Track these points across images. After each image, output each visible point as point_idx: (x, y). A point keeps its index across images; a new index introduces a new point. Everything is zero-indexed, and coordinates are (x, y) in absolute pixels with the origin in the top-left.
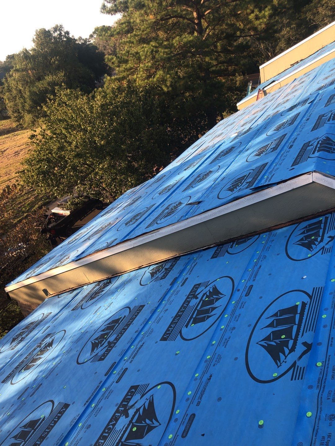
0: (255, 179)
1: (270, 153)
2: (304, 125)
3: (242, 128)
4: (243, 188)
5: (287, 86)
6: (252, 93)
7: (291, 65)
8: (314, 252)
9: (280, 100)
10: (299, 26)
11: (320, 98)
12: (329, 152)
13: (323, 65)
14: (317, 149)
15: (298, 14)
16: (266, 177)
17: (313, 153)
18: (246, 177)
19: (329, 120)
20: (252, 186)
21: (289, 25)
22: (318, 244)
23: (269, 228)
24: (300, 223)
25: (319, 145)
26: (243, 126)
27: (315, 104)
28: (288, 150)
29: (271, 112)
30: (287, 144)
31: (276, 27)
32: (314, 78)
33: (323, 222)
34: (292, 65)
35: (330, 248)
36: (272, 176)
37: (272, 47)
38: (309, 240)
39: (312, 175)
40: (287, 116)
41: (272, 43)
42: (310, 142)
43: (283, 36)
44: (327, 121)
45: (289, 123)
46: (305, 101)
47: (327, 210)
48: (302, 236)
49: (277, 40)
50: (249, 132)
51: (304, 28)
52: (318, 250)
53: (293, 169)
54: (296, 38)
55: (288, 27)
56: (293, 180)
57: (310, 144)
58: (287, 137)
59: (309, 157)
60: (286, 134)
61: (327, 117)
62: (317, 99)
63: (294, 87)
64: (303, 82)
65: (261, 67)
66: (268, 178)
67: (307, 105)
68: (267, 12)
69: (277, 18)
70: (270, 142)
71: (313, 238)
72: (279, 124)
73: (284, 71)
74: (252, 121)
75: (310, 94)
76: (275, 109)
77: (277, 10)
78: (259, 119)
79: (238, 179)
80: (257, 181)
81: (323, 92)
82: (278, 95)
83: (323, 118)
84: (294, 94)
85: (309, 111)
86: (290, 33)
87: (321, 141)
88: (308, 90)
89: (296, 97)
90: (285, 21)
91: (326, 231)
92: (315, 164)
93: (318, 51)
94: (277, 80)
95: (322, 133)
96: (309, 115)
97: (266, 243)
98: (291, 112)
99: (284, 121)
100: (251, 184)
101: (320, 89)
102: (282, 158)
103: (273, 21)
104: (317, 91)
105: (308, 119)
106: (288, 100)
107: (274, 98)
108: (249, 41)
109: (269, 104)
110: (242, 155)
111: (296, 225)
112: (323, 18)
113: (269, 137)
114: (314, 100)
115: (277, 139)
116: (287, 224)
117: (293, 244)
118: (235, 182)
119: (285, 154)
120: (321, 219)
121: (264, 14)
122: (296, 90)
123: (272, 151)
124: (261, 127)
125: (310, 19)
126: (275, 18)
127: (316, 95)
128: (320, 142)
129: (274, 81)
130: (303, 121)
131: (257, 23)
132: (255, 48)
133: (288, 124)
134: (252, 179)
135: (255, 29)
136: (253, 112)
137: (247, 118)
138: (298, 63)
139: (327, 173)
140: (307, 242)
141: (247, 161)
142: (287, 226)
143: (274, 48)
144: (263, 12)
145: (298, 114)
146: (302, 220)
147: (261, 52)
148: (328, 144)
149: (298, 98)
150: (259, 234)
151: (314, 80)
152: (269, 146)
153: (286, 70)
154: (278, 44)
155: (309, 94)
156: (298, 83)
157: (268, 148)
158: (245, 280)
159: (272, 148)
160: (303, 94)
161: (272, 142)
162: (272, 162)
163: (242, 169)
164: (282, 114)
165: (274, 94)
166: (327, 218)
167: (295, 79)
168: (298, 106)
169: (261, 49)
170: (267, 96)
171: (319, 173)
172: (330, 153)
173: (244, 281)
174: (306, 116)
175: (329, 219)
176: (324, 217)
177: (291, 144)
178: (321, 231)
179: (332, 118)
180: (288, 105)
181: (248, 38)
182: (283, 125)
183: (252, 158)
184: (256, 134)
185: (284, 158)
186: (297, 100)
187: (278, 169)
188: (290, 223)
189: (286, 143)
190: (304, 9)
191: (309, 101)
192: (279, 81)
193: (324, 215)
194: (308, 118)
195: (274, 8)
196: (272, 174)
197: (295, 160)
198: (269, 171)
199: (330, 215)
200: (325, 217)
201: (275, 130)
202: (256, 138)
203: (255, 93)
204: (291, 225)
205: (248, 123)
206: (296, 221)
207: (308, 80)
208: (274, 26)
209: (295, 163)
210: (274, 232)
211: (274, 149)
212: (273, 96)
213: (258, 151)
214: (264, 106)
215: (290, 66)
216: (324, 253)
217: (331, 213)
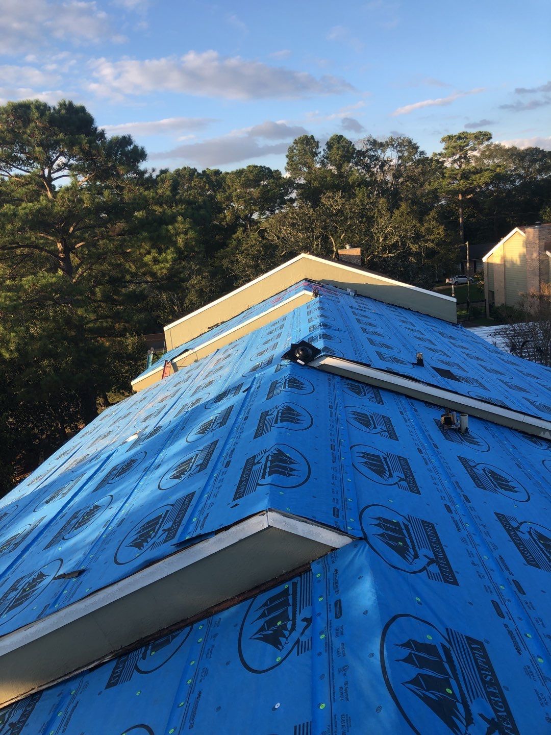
0: (177, 523)
1: (195, 473)
2: (241, 427)
3: (144, 424)
4: (159, 541)
5: (208, 359)
6: (155, 365)
7: (209, 328)
8: (285, 652)
9: (200, 382)
10: (213, 275)
11: (258, 385)
12: (284, 474)
13: (253, 333)
14: (268, 470)
15: (211, 259)
16: (194, 520)
17: (263, 477)
18: (161, 520)
19: (276, 422)
20: (173, 538)
21: (199, 272)
22: (290, 634)
24: (255, 596)
25: (269, 464)
27: (253, 393)
28: (224, 469)
29: (187, 400)
30: (222, 459)
31: (182, 275)
32: (244, 351)
33: (291, 592)
34: (211, 328)
35: (308, 640)
36: (205, 518)
37: (179, 299)
38: (274, 628)
39: (267, 516)
40: (214, 410)
41: (178, 294)
42: (255, 457)
43: (193, 286)
44: (273, 423)
45: (219, 422)
46: (237, 388)
47: (293, 570)
48: (262, 622)
49: (185, 291)
50: (156, 433)
52: (290, 646)
53: (236, 505)
54: (211, 290)
55: (199, 275)
56: (239, 525)
57: (256, 461)
58: (220, 445)
59: (258, 484)
60: (217, 441)
61: (273, 416)
62: (254, 386)
63: (217, 362)
64: (229, 356)
65: (165, 329)
66: (198, 521)
67: (241, 395)
68: (170, 255)
69: (184, 263)
70: (193, 454)
71: (279, 623)
72: (204, 422)
73: (201, 335)
74: (159, 413)
75: (243, 376)
76: (193, 395)
77: (183, 254)
78: (170, 412)
79: (148, 523)
80: (181, 529)
81: (260, 375)
82: (195, 372)
83: (267, 417)
84: (220, 373)
85: (246, 404)
86: (203, 283)
87: (271, 456)
88: (238, 368)
89: (223, 378)
90: (195, 267)
91: (298, 609)
92: (268, 498)
93: (243, 312)
94: (191, 349)
95: (271, 441)
96: (247, 411)
97: (205, 641)
98: (219, 403)
99: (212, 418)
100: (171, 532)
101: (255, 369)
102: (217, 484)
103: (178, 267)
104: (251, 371)
105: (246, 418)
106: (211, 383)
107: (190, 377)
108: (144, 289)
109: (183, 386)
110: (150, 477)
111: (249, 602)
112: (244, 269)
113: (191, 446)
114: (250, 388)
115: (204, 449)
116: (236, 601)
117: (250, 639)
118: (144, 530)
119: (220, 478)
120: (287, 586)
121: (165, 257)
122: (221, 368)
123: (199, 471)
124: (176, 426)
125: (227, 268)
126: (180, 263)
127: (251, 379)
128: (270, 458)
129: (187, 350)
130: (239, 420)
131: (156, 268)
132: (153, 298)
133: (218, 424)
134: (172, 523)
135: (153, 275)
136: (160, 398)
137: (150, 407)
138: (218, 326)
139: (288, 512)
140: (271, 632)
141: (159, 487)
142: (236, 604)
143: (182, 300)
144: (164, 255)
145: (231, 408)
146: (258, 592)
147: (163, 305)
148: (280, 461)
149: (226, 380)
150: (191, 624)
151: (244, 354)
152: (193, 461)
153: (203, 334)
154: (187, 295)
155: (241, 375)
156: (222, 356)
157: (191, 464)
158: (175, 728)
159: (198, 466)
160: (232, 374)
161: (197, 455)
162: (201, 490)
163: (152, 503)
164: (206, 406)
165: (190, 371)
166: (295, 584)
167: (218, 350)
168: (229, 395)
169: (162, 300)
170: (179, 372)
171: (277, 512)
172: (287, 476)
174: (243, 413)
175: (299, 585)
176: (290, 583)
177: (228, 459)
178: (290, 609)
179: (279, 418)
180: (214, 392)
181: (144, 285)
182: (210, 425)
183: (167, 482)
184: (168, 438)
185: (220, 484)
186: (224, 383)
187: (212, 504)
188: (240, 599)
189: (219, 458)
190: (219, 254)
191: (243, 388)
192: (194, 350)
193: (290, 579)
194: (246, 415)
195: (179, 251)
196: (205, 515)
197: (238, 489)
198: (200, 508)
199: (299, 578)
200: (293, 582)
201: (199, 433)
202: (171, 444)
203: (159, 366)
204: (242, 601)
205: (152, 417)
206: (248, 594)
207: (236, 353)
208: (181, 273)
209: (238, 495)
210: (216, 618)
211: (203, 467)
212: (187, 373)
213: (177, 469)
214: (176, 389)
215: (207, 330)
216: (300, 652)
217: (300, 575)
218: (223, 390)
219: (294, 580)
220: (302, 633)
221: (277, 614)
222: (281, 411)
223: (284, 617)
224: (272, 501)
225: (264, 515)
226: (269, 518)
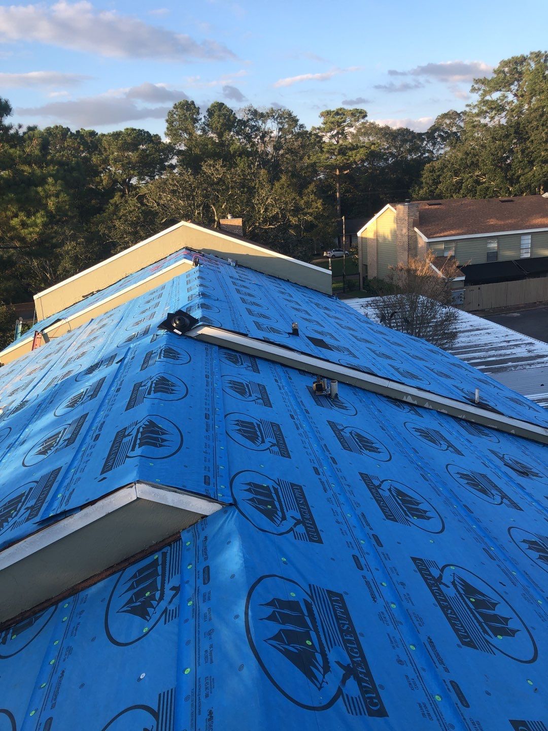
0: (41, 500)
1: (62, 448)
2: (113, 399)
3: (11, 399)
4: (20, 520)
5: (81, 330)
6: (24, 336)
7: (83, 297)
8: (152, 622)
9: (72, 353)
10: (89, 241)
11: (133, 356)
12: (155, 445)
13: (130, 302)
15: (87, 224)
16: (60, 496)
17: (133, 450)
18: (24, 498)
19: (149, 393)
20: (36, 515)
21: (74, 238)
22: (158, 604)
23: (73, 588)
24: (124, 569)
25: (139, 436)
26: (11, 395)
27: (127, 364)
28: (93, 443)
29: (58, 373)
30: (91, 433)
31: (54, 241)
32: (120, 321)
33: (160, 562)
34: (86, 297)
35: (176, 608)
36: (71, 493)
37: (51, 266)
38: (142, 599)
39: (135, 488)
40: (86, 382)
41: (50, 261)
42: (125, 429)
43: (67, 253)
44: (146, 394)
45: (90, 394)
46: (111, 359)
47: (163, 540)
48: (130, 593)
49: (58, 258)
50: (22, 407)
51: (98, 245)
52: (157, 616)
53: (105, 478)
54: (86, 257)
55: (73, 241)
56: (106, 499)
57: (126, 434)
58: (89, 419)
59: (127, 457)
60: (87, 414)
61: (146, 387)
62: (128, 357)
63: (91, 332)
64: (104, 326)
65: (35, 297)
66: (63, 497)
67: (115, 366)
68: (40, 219)
69: (56, 228)
70: (61, 429)
71: (148, 594)
72: (74, 395)
73: (74, 304)
74: (27, 386)
75: (117, 346)
76: (64, 367)
77: (55, 218)
78: (39, 384)
79: (9, 502)
80: (45, 505)
81: (135, 346)
82: (67, 343)
83: (140, 388)
84: (93, 344)
85: (119, 376)
86: (77, 249)
87: (143, 427)
88: (113, 339)
89: (97, 349)
90: (69, 233)
91: (167, 578)
92: (137, 470)
93: (120, 280)
94: (63, 318)
95: (142, 412)
96: (119, 382)
97: (70, 619)
98: (91, 375)
99: (82, 391)
100: (34, 511)
101: (130, 340)
102: (85, 459)
103: (50, 232)
104: (126, 342)
105: (118, 390)
106: (83, 354)
107: (61, 348)
108: (13, 254)
109: (54, 357)
110: (14, 453)
111: (118, 575)
113: (60, 420)
114: (124, 359)
115: (73, 422)
116: (104, 576)
117: (117, 612)
118: (5, 509)
119: (88, 452)
120: (157, 556)
121: (35, 221)
122: (95, 338)
123: (67, 446)
124: (45, 400)
125: (104, 234)
126: (52, 228)
127: (125, 350)
128: (141, 430)
129: (59, 320)
130: (111, 392)
131: (24, 232)
132: (24, 264)
133: (89, 396)
134: (35, 500)
135: (22, 239)
136: (28, 371)
137: (18, 380)
138: (93, 294)
139: (157, 483)
140: (139, 603)
141: (23, 465)
142: (104, 579)
143: (55, 267)
144: (33, 218)
145: (103, 380)
146: (127, 564)
147: (34, 271)
148: (152, 432)
149: (100, 351)
150: (56, 603)
151: (120, 324)
152: (60, 435)
153: (77, 303)
154: (60, 262)
155: (116, 346)
156: (97, 326)
157: (58, 439)
158: (36, 710)
159: (65, 440)
160: (106, 345)
161: (65, 429)
162: (68, 465)
163: (15, 481)
164: (77, 379)
165: (61, 342)
166: (164, 555)
167: (92, 320)
168: (101, 366)
169: (33, 267)
170: (50, 343)
171: (145, 483)
172: (157, 447)
173: (33, 712)
174: (115, 384)
175: (168, 555)
176: (160, 552)
177: (97, 433)
178: (159, 579)
179: (153, 389)
180: (86, 363)
181: (12, 251)
182: (80, 398)
183: (33, 459)
184: (36, 413)
185: (88, 458)
186: (97, 355)
187: (79, 479)
188: (108, 573)
189: (88, 431)
190: (95, 219)
191: (117, 359)
192: (67, 320)
193: (160, 549)
194: (118, 387)
195: (50, 215)
196: (71, 490)
197: (106, 462)
198: (65, 484)
199: (169, 548)
200: (163, 553)
201: (68, 406)
202: (38, 419)
203: (28, 337)
204: (110, 575)
205: (19, 390)
206: (116, 568)
207: (111, 323)
208: (53, 238)
209: (107, 468)
210: (82, 595)
211: (70, 441)
212: (58, 344)
213: (43, 445)
214: (45, 361)
215: (81, 299)
216: (167, 620)
217: (170, 545)
218: (96, 361)
219: (164, 550)
220: (170, 602)
221: (145, 585)
222: (155, 381)
223: (152, 587)
224: (140, 472)
225: (132, 487)
226: (137, 491)
